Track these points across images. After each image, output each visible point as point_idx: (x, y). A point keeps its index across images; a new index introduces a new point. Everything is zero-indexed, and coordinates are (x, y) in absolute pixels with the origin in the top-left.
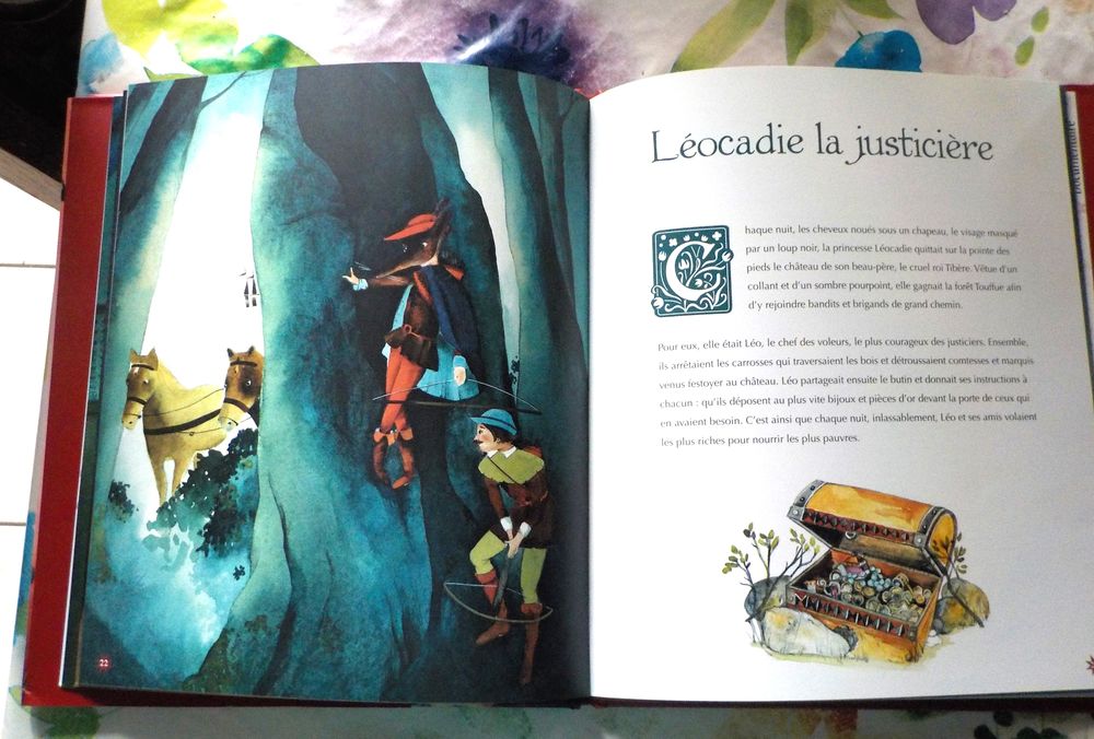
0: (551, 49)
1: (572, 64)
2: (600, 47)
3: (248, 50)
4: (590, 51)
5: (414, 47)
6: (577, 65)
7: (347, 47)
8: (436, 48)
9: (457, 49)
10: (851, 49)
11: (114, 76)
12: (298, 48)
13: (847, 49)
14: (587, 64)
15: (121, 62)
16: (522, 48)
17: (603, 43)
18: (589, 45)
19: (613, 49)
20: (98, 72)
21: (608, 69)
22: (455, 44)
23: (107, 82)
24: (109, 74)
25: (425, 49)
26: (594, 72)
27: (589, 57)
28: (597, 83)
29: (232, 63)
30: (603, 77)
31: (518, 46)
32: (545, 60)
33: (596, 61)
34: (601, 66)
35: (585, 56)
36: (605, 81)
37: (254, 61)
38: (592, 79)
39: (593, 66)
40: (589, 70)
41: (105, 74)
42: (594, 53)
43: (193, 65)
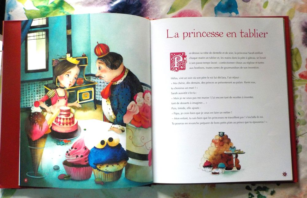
0: (137, 3)
1: (143, 8)
2: (150, 2)
3: (52, 3)
4: (147, 4)
5: (99, 2)
6: (144, 8)
7: (80, 2)
8: (105, 3)
9: (111, 3)
10: (219, 3)
11: (15, 10)
12: (66, 3)
13: (218, 3)
14: (147, 8)
15: (17, 6)
16: (129, 3)
17: (151, 1)
18: (147, 2)
19: (153, 3)
20: (11, 9)
21: (153, 9)
22: (110, 1)
23: (13, 12)
24: (14, 10)
25: (102, 3)
26: (149, 10)
27: (147, 5)
28: (149, 13)
29: (48, 7)
30: (151, 11)
31: (127, 3)
32: (135, 6)
33: (149, 6)
34: (151, 8)
35: (146, 5)
36: (152, 12)
37: (54, 6)
38: (148, 12)
39: (148, 8)
40: (147, 9)
41: (13, 10)
42: (149, 4)
43: (37, 7)
